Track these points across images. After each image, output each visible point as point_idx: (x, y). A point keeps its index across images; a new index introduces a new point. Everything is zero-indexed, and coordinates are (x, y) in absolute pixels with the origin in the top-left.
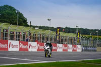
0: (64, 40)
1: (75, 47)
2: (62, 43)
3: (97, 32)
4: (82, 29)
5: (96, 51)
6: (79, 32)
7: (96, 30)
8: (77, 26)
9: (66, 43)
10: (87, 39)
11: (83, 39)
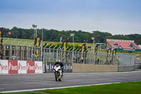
0: (11, 52)
1: (32, 64)
2: (7, 59)
3: (72, 35)
4: (44, 30)
5: (71, 71)
6: (39, 36)
7: (70, 32)
8: (34, 26)
9: (14, 57)
10: (54, 49)
11: (46, 49)
